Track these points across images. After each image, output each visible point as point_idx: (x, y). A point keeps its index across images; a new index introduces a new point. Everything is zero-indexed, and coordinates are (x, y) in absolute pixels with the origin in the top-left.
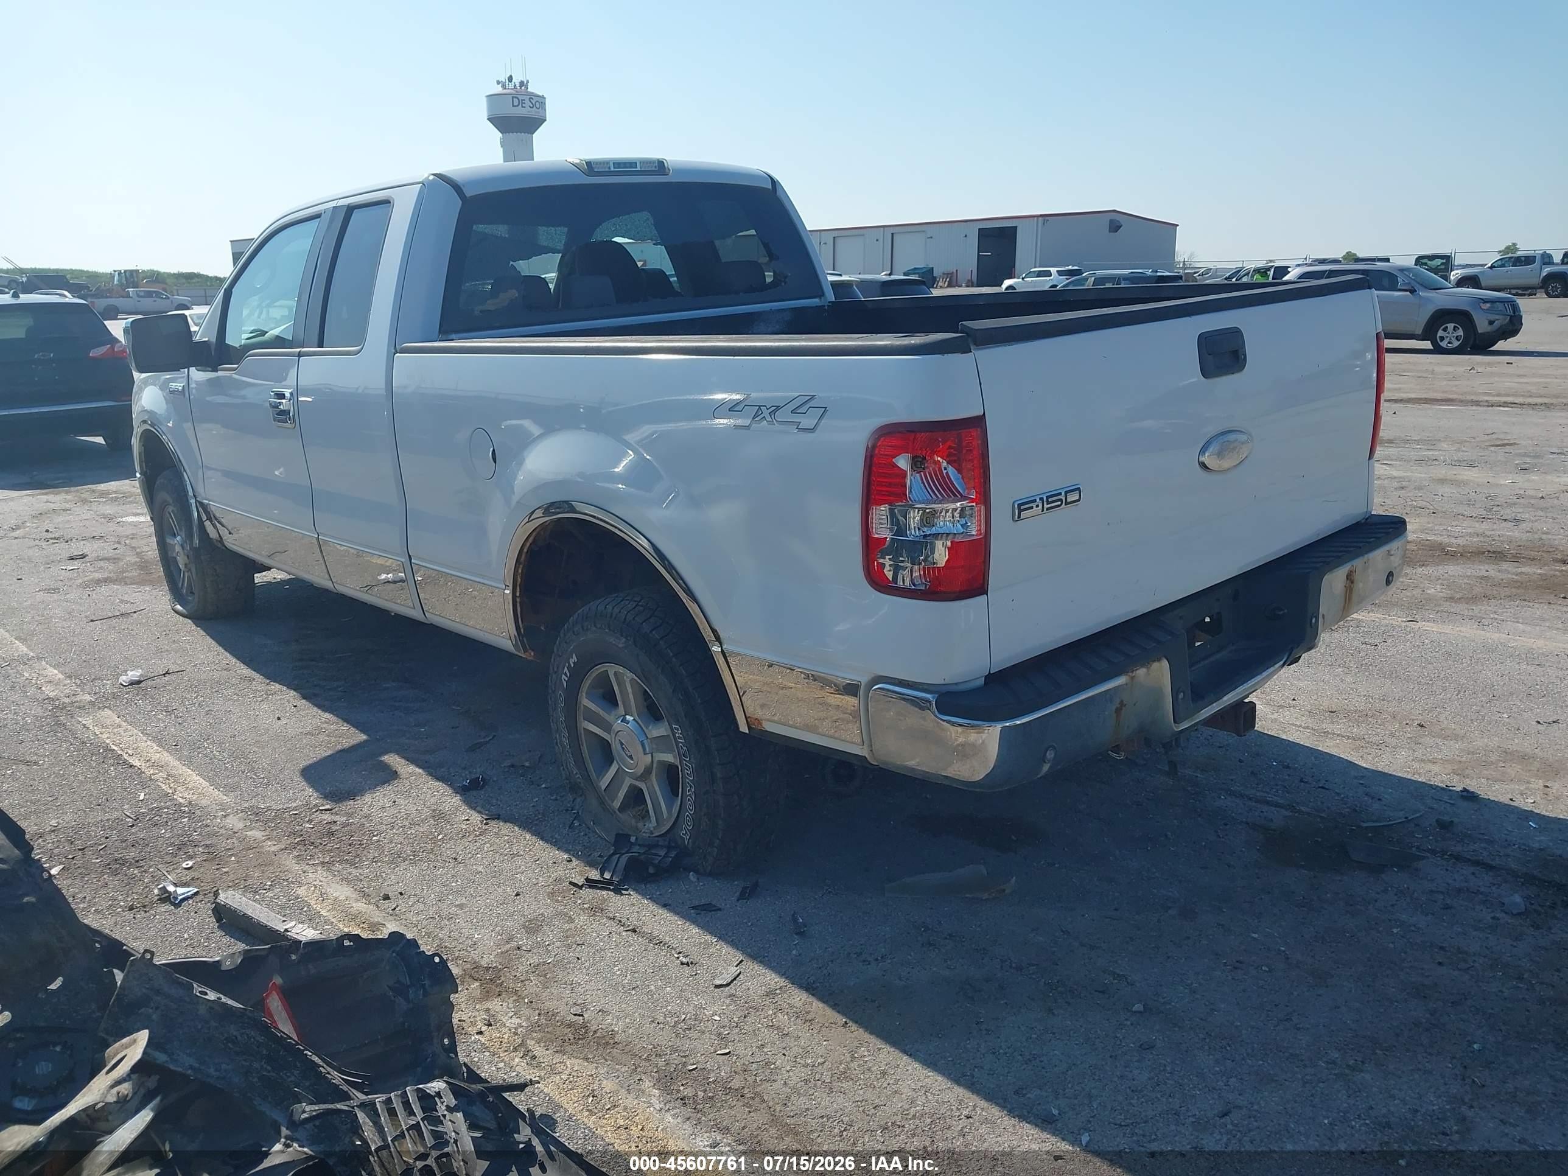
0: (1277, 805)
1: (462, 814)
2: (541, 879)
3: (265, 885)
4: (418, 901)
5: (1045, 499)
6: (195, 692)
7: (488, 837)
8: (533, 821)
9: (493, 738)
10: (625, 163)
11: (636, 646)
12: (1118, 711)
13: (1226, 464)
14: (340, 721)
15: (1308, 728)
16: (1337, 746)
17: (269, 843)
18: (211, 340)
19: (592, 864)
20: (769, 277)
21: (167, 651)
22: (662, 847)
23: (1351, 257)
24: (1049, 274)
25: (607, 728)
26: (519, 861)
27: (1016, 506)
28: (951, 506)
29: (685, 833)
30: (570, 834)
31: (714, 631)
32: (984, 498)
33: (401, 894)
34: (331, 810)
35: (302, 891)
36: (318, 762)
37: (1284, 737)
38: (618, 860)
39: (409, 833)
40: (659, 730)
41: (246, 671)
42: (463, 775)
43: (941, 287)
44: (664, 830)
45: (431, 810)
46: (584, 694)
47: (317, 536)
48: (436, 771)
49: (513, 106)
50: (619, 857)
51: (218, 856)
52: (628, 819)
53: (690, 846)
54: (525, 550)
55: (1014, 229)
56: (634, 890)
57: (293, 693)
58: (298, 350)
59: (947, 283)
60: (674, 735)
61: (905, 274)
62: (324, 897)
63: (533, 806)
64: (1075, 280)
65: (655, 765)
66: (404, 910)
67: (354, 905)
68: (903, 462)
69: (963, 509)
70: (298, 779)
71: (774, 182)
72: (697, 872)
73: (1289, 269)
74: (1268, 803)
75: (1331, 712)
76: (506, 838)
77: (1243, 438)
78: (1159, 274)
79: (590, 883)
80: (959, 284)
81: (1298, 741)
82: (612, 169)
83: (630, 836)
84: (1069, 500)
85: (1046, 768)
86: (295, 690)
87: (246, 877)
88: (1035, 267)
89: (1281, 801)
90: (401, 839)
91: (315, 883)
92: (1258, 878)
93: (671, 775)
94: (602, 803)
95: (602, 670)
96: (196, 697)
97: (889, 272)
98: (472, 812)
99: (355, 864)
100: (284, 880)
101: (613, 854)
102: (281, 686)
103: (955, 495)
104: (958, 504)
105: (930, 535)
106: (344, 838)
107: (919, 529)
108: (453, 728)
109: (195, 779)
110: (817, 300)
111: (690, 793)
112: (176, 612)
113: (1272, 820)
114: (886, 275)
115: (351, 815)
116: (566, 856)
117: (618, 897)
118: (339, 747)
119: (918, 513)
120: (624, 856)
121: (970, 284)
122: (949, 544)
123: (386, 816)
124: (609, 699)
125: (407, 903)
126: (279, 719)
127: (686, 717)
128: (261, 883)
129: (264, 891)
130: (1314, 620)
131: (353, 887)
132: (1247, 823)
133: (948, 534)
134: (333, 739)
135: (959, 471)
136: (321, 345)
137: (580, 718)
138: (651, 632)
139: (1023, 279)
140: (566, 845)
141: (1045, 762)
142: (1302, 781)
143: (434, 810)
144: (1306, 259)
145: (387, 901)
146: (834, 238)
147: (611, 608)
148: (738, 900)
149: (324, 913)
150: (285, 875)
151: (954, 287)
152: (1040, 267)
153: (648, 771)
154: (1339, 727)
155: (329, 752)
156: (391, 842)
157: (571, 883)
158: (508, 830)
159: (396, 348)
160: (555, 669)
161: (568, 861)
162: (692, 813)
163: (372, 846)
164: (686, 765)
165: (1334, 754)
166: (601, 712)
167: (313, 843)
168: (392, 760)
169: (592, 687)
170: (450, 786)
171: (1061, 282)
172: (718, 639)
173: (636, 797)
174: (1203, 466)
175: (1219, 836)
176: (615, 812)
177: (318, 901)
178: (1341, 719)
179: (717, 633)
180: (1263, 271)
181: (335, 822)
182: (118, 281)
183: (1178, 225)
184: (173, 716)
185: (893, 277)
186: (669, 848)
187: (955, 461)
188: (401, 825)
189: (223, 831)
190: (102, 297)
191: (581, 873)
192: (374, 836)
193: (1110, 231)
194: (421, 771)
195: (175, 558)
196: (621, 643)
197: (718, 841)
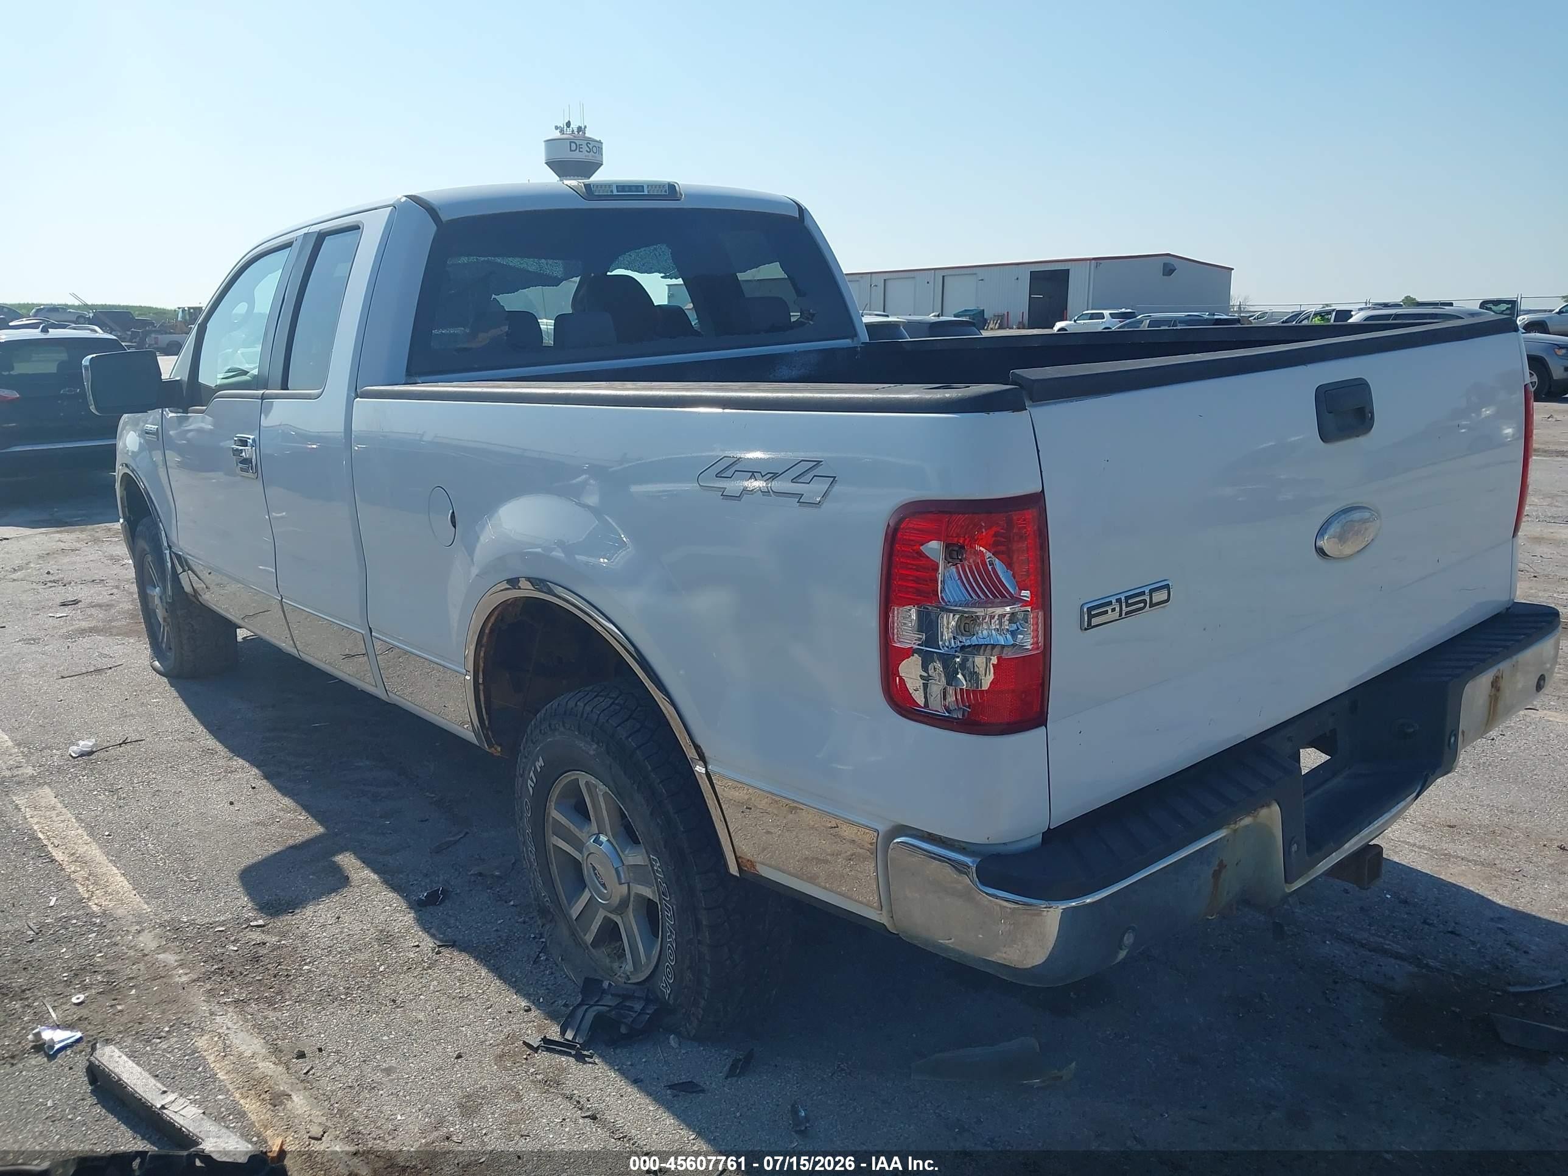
0: (1398, 956)
1: (413, 938)
2: (490, 1034)
3: (162, 1031)
4: (338, 1061)
5: (1123, 598)
6: (149, 767)
7: (435, 972)
8: (493, 951)
9: (465, 836)
10: (630, 187)
11: (608, 753)
12: (1216, 874)
13: (1348, 549)
14: (299, 808)
15: (1423, 847)
16: (1463, 874)
17: (181, 971)
18: (183, 379)
19: (553, 1016)
20: (795, 316)
21: (132, 715)
22: (639, 998)
23: (1410, 302)
24: (1102, 316)
25: (579, 846)
26: (468, 1006)
27: (1085, 610)
28: (999, 611)
29: (665, 986)
30: (534, 971)
31: (697, 747)
32: (1042, 601)
33: (320, 1050)
34: (264, 926)
35: (202, 1043)
36: (263, 860)
37: (1396, 860)
38: (584, 1016)
39: (347, 961)
40: (636, 857)
41: (211, 742)
42: (423, 884)
43: (992, 329)
44: (642, 977)
45: (378, 930)
46: (553, 804)
47: (280, 599)
48: (393, 879)
49: (571, 150)
50: (587, 1009)
51: (118, 987)
52: (601, 955)
53: (671, 1002)
54: (487, 631)
55: (1067, 272)
56: (601, 1056)
57: (255, 771)
58: (262, 392)
59: (997, 325)
60: (652, 865)
61: (955, 316)
62: (226, 1050)
63: (497, 930)
64: (1130, 323)
65: (632, 899)
66: (318, 1074)
67: (260, 1065)
68: (934, 548)
69: (1013, 614)
70: (235, 883)
71: (801, 210)
72: (678, 1034)
73: (1353, 313)
74: (1385, 952)
75: (1450, 826)
76: (458, 974)
77: (1367, 515)
78: (1216, 317)
79: (548, 1045)
80: (1010, 325)
81: (1414, 865)
82: (615, 193)
83: (602, 981)
84: (1154, 601)
85: (1122, 954)
86: (258, 767)
87: (142, 1018)
88: (1087, 310)
89: (1402, 951)
90: (335, 970)
91: (220, 1031)
92: (1384, 1065)
93: (650, 912)
94: (573, 934)
95: (573, 778)
96: (147, 774)
97: (937, 314)
98: (425, 936)
99: (276, 1003)
100: (185, 1024)
101: (580, 1005)
102: (244, 762)
103: (1003, 596)
104: (1008, 609)
105: (969, 646)
106: (270, 966)
107: (954, 638)
108: (422, 821)
109: (119, 881)
110: (849, 341)
111: (671, 940)
112: (154, 669)
113: (1393, 979)
114: (935, 316)
115: (284, 935)
116: (523, 1004)
117: (580, 1066)
118: (291, 842)
119: (953, 619)
120: (591, 1009)
121: (1021, 326)
122: (994, 660)
123: (325, 937)
124: (581, 811)
125: (325, 1064)
126: (231, 803)
127: (665, 848)
128: (157, 1028)
129: (159, 1041)
130: (1453, 739)
131: (264, 1038)
132: (1364, 982)
133: (994, 646)
134: (286, 831)
135: (1009, 565)
136: (285, 387)
137: (549, 830)
138: (627, 738)
139: (1075, 321)
140: (527, 988)
141: (1121, 949)
142: (1425, 922)
143: (381, 931)
144: (1366, 303)
145: (301, 1060)
146: (885, 280)
147: (582, 705)
148: (726, 1078)
149: (221, 1075)
150: (189, 1018)
151: (1005, 329)
152: (1092, 309)
153: (624, 904)
154: (1462, 848)
155: (279, 849)
156: (323, 973)
157: (524, 1043)
158: (462, 962)
159: (357, 392)
160: (521, 772)
161: (526, 1011)
162: (673, 964)
163: (301, 978)
164: (666, 905)
165: (1461, 885)
166: (572, 827)
167: (232, 972)
168: (347, 861)
169: (563, 796)
170: (406, 898)
171: (1115, 325)
172: (702, 758)
173: (610, 933)
174: (1321, 552)
175: (1328, 1000)
176: (587, 947)
177: (218, 1058)
178: (1463, 837)
179: (701, 750)
180: (1323, 315)
181: (264, 944)
182: (182, 318)
183: (1233, 269)
184: (116, 797)
185: (942, 319)
186: (648, 1001)
187: (1003, 553)
188: (339, 950)
189: (132, 953)
190: (166, 333)
191: (540, 1028)
192: (306, 964)
193: (1163, 275)
194: (375, 877)
195: (155, 611)
196: (592, 749)
197: (703, 1002)
